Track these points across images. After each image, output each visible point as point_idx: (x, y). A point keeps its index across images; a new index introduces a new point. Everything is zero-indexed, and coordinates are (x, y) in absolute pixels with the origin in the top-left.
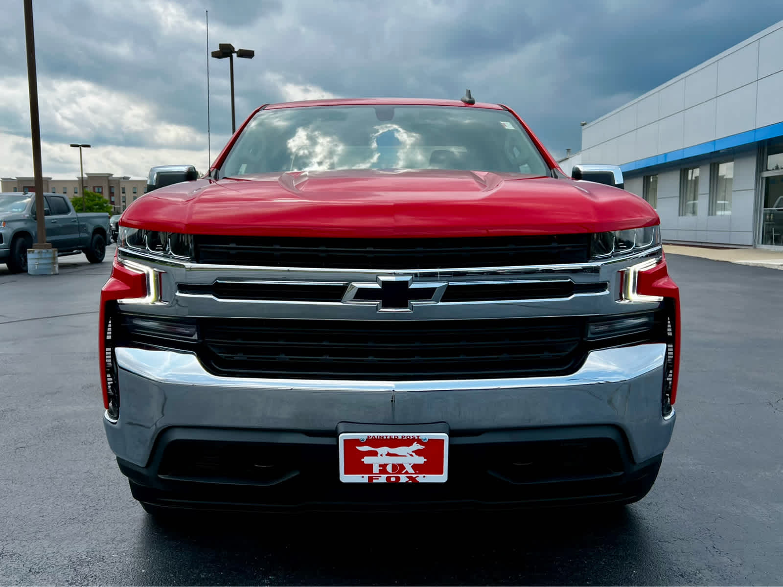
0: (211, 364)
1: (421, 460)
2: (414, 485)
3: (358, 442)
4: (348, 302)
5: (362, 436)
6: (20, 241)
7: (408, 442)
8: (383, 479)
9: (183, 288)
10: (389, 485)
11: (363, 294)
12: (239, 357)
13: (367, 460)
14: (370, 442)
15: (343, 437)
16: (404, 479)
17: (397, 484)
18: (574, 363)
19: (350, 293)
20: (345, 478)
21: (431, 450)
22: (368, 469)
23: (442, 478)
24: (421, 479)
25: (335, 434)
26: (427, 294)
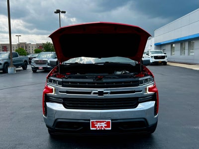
0: (66, 106)
1: (106, 125)
2: (105, 130)
3: (94, 122)
4: (92, 95)
5: (95, 121)
6: (6, 65)
7: (103, 122)
8: (99, 129)
9: (60, 92)
10: (100, 130)
11: (95, 93)
12: (71, 105)
13: (96, 125)
14: (96, 122)
15: (91, 121)
16: (103, 129)
17: (101, 130)
18: (136, 106)
19: (92, 93)
20: (91, 129)
21: (108, 123)
22: (96, 127)
23: (110, 129)
24: (106, 129)
25: (89, 120)
26: (107, 93)
